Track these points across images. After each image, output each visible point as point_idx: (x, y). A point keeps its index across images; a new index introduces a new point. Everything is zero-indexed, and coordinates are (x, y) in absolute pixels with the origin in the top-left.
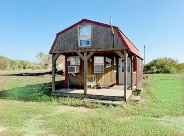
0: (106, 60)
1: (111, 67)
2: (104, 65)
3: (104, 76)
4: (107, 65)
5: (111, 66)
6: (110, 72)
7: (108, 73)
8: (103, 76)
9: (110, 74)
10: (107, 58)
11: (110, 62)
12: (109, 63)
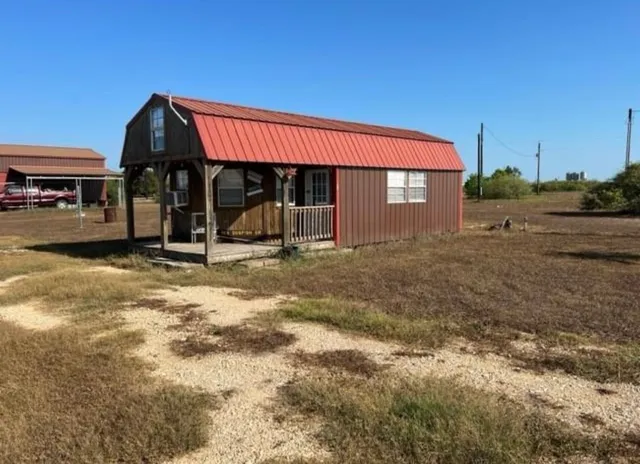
0: (249, 177)
1: (261, 193)
2: (243, 188)
3: (244, 214)
4: (250, 189)
5: (261, 191)
6: (260, 206)
7: (256, 208)
8: (241, 214)
9: (261, 211)
10: (249, 172)
11: (260, 182)
12: (257, 184)
